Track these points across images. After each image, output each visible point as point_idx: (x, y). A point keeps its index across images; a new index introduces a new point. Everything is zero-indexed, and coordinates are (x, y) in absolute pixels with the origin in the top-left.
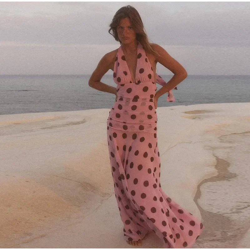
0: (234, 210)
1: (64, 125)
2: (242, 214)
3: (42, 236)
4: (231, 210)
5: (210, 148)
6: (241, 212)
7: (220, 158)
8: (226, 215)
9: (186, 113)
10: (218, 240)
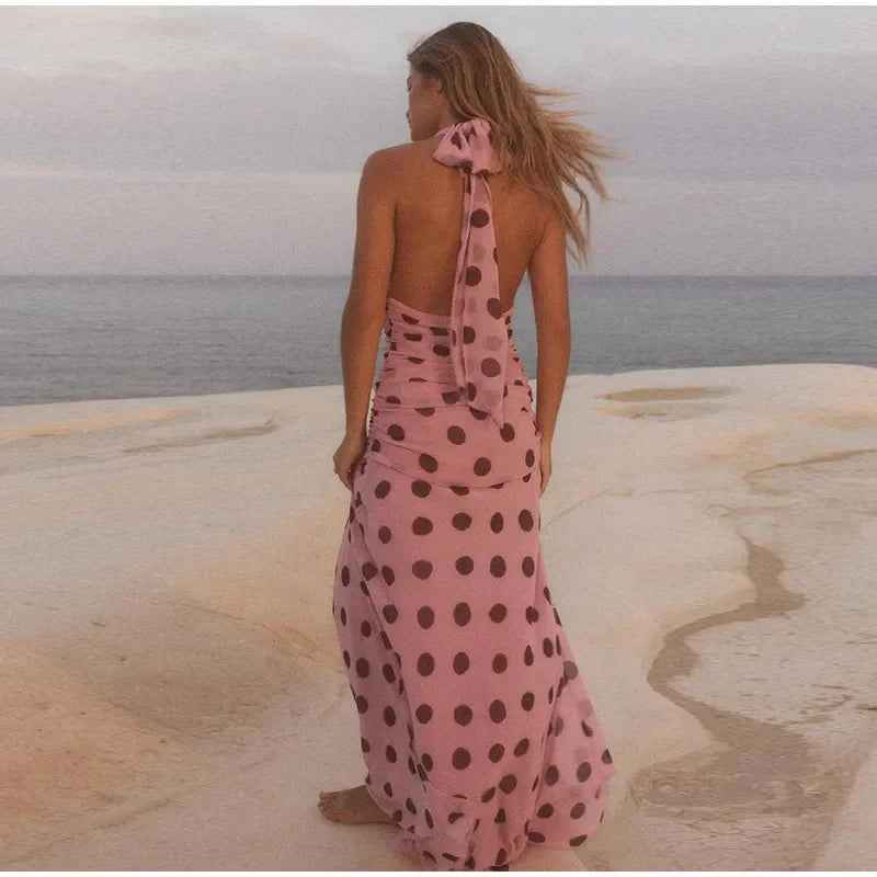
0: (811, 713)
1: (195, 441)
2: (830, 723)
3: (158, 806)
4: (803, 712)
5: (727, 512)
6: (827, 719)
7: (757, 543)
8: (792, 728)
9: (609, 397)
10: (782, 810)
